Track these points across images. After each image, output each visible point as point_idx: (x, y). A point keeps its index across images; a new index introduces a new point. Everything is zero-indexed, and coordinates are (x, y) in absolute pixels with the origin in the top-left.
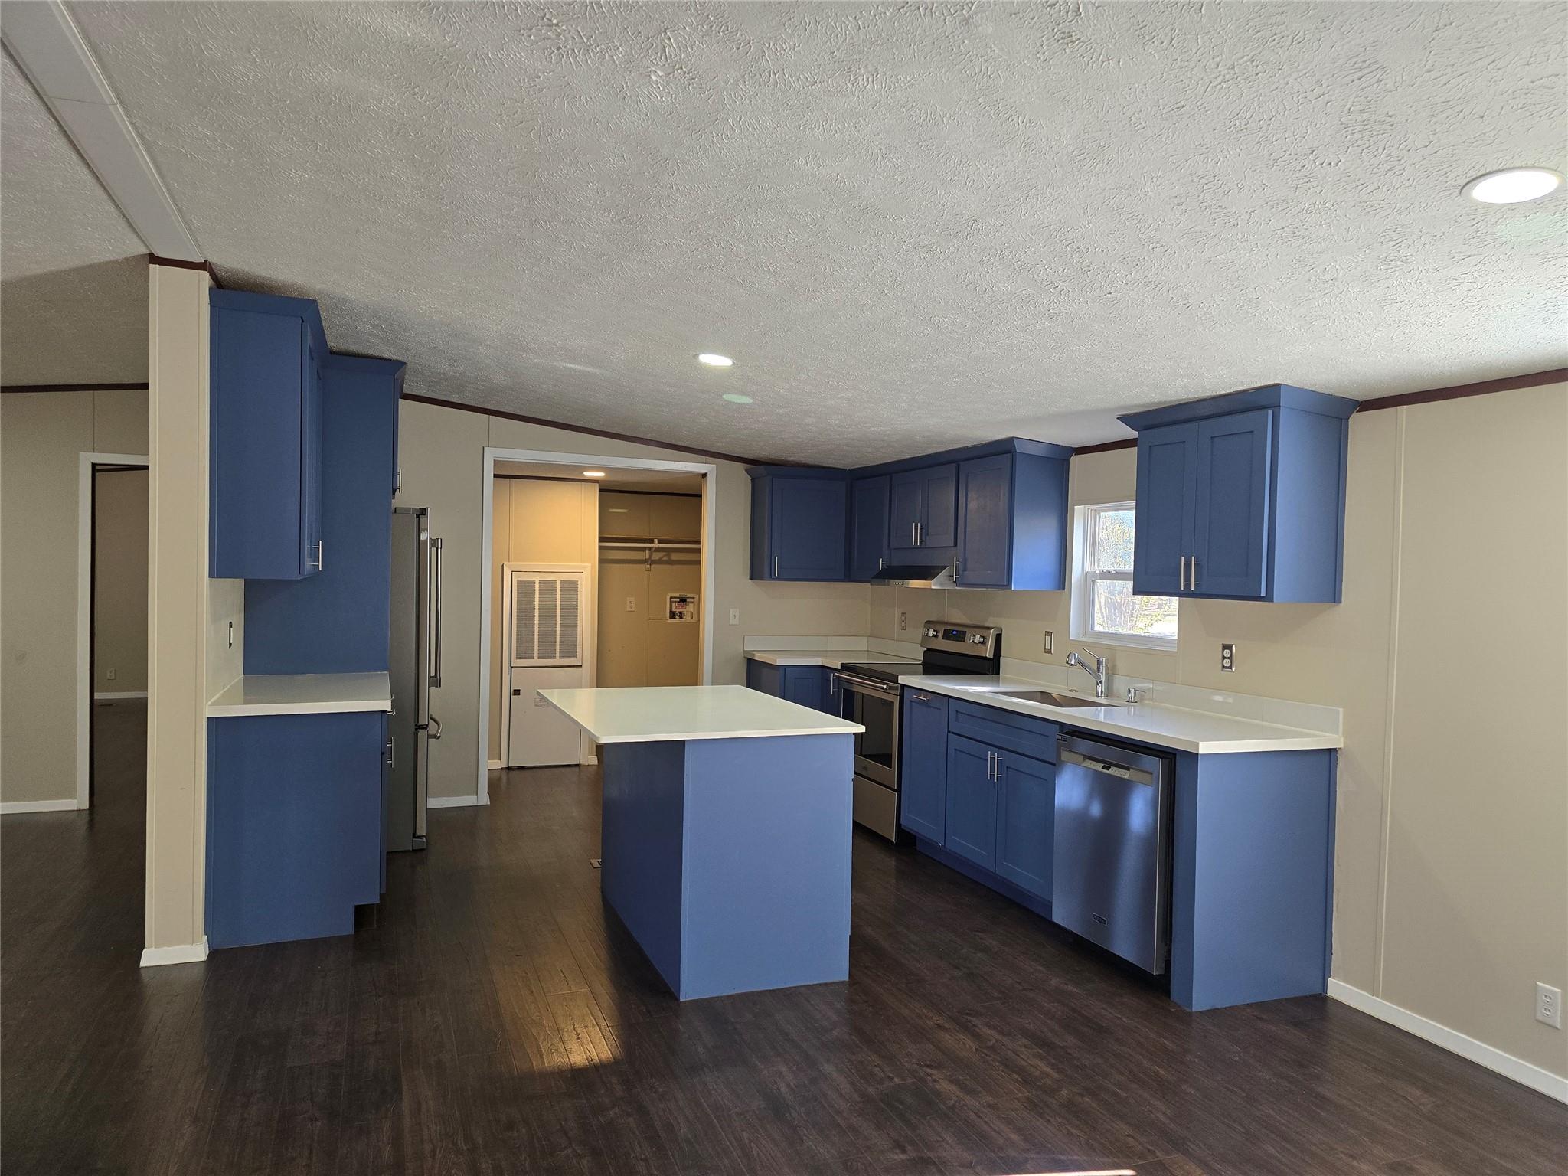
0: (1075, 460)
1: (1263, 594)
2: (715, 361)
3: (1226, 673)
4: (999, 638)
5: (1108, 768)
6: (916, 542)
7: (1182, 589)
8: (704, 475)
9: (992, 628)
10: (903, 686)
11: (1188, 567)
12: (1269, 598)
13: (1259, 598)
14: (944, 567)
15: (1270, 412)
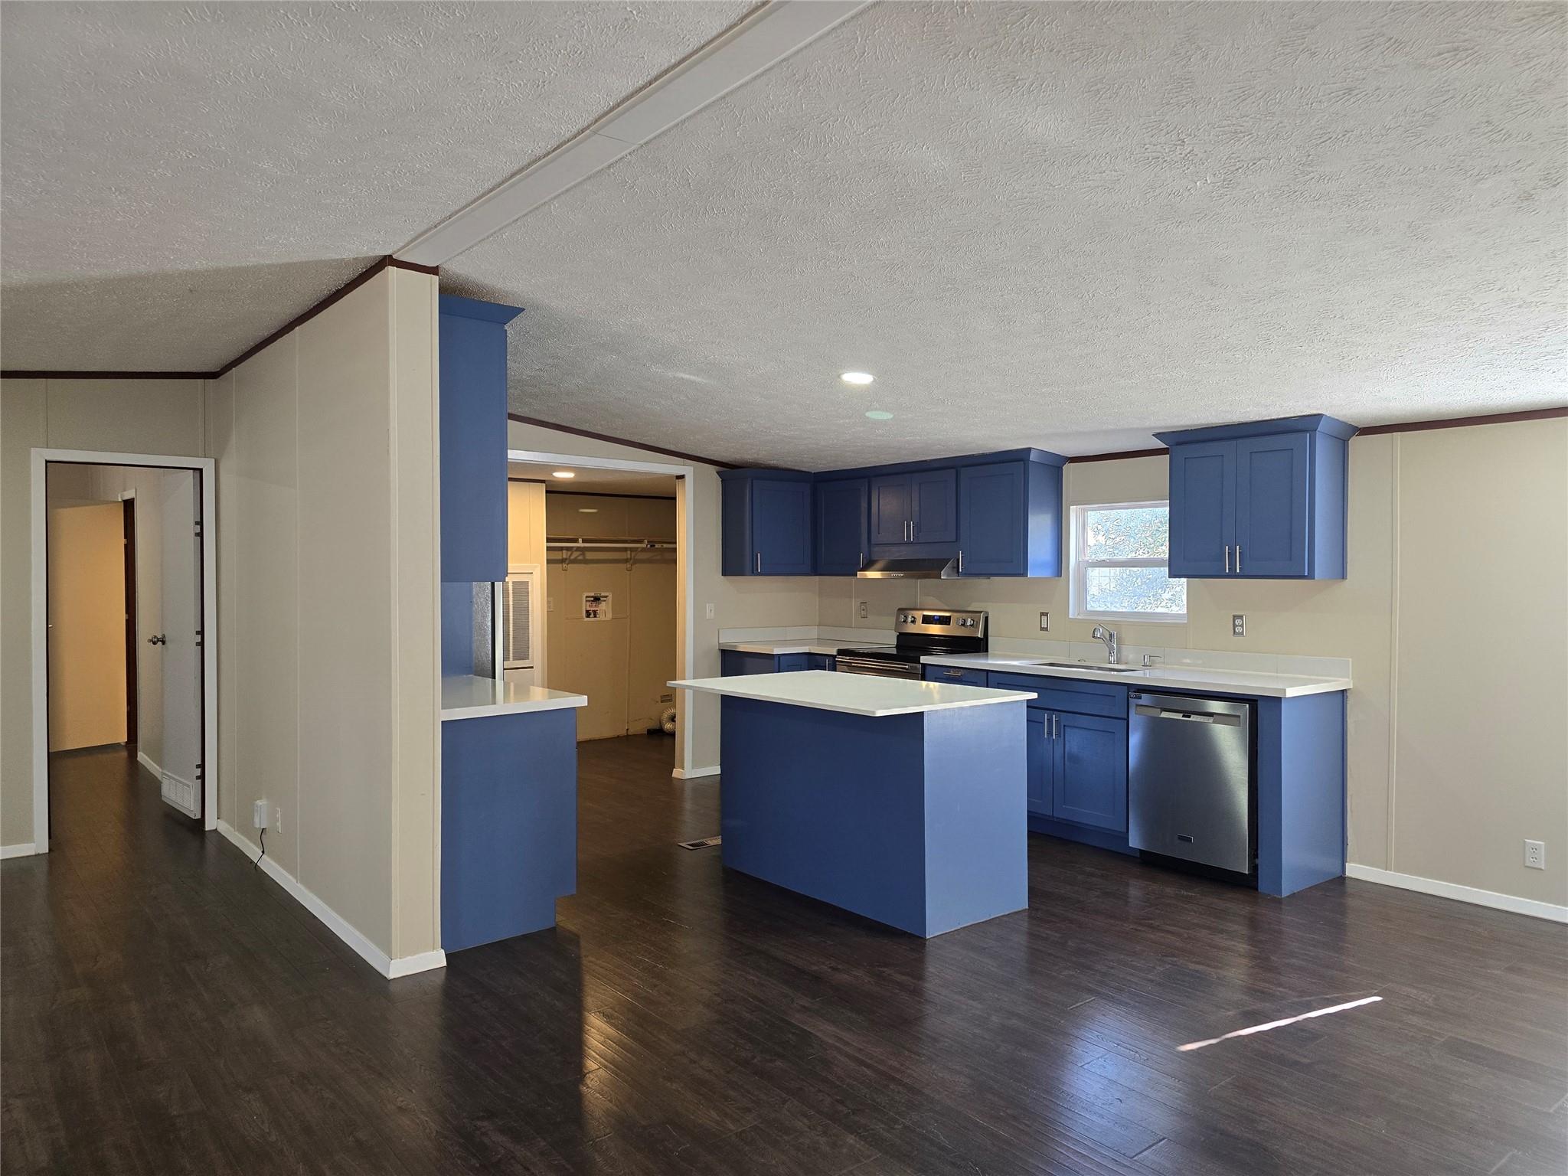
0: (1068, 468)
1: (1306, 574)
2: (857, 379)
3: (1237, 638)
4: (987, 619)
5: (1189, 717)
6: (908, 537)
7: (1227, 571)
8: (681, 477)
9: (981, 612)
10: (924, 665)
11: (1232, 555)
12: (1311, 576)
13: (1302, 577)
14: (949, 560)
15: (1308, 435)
